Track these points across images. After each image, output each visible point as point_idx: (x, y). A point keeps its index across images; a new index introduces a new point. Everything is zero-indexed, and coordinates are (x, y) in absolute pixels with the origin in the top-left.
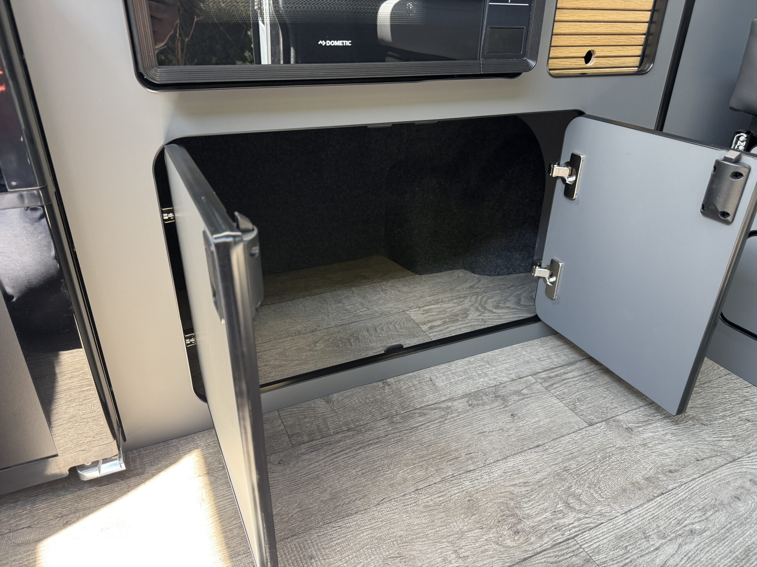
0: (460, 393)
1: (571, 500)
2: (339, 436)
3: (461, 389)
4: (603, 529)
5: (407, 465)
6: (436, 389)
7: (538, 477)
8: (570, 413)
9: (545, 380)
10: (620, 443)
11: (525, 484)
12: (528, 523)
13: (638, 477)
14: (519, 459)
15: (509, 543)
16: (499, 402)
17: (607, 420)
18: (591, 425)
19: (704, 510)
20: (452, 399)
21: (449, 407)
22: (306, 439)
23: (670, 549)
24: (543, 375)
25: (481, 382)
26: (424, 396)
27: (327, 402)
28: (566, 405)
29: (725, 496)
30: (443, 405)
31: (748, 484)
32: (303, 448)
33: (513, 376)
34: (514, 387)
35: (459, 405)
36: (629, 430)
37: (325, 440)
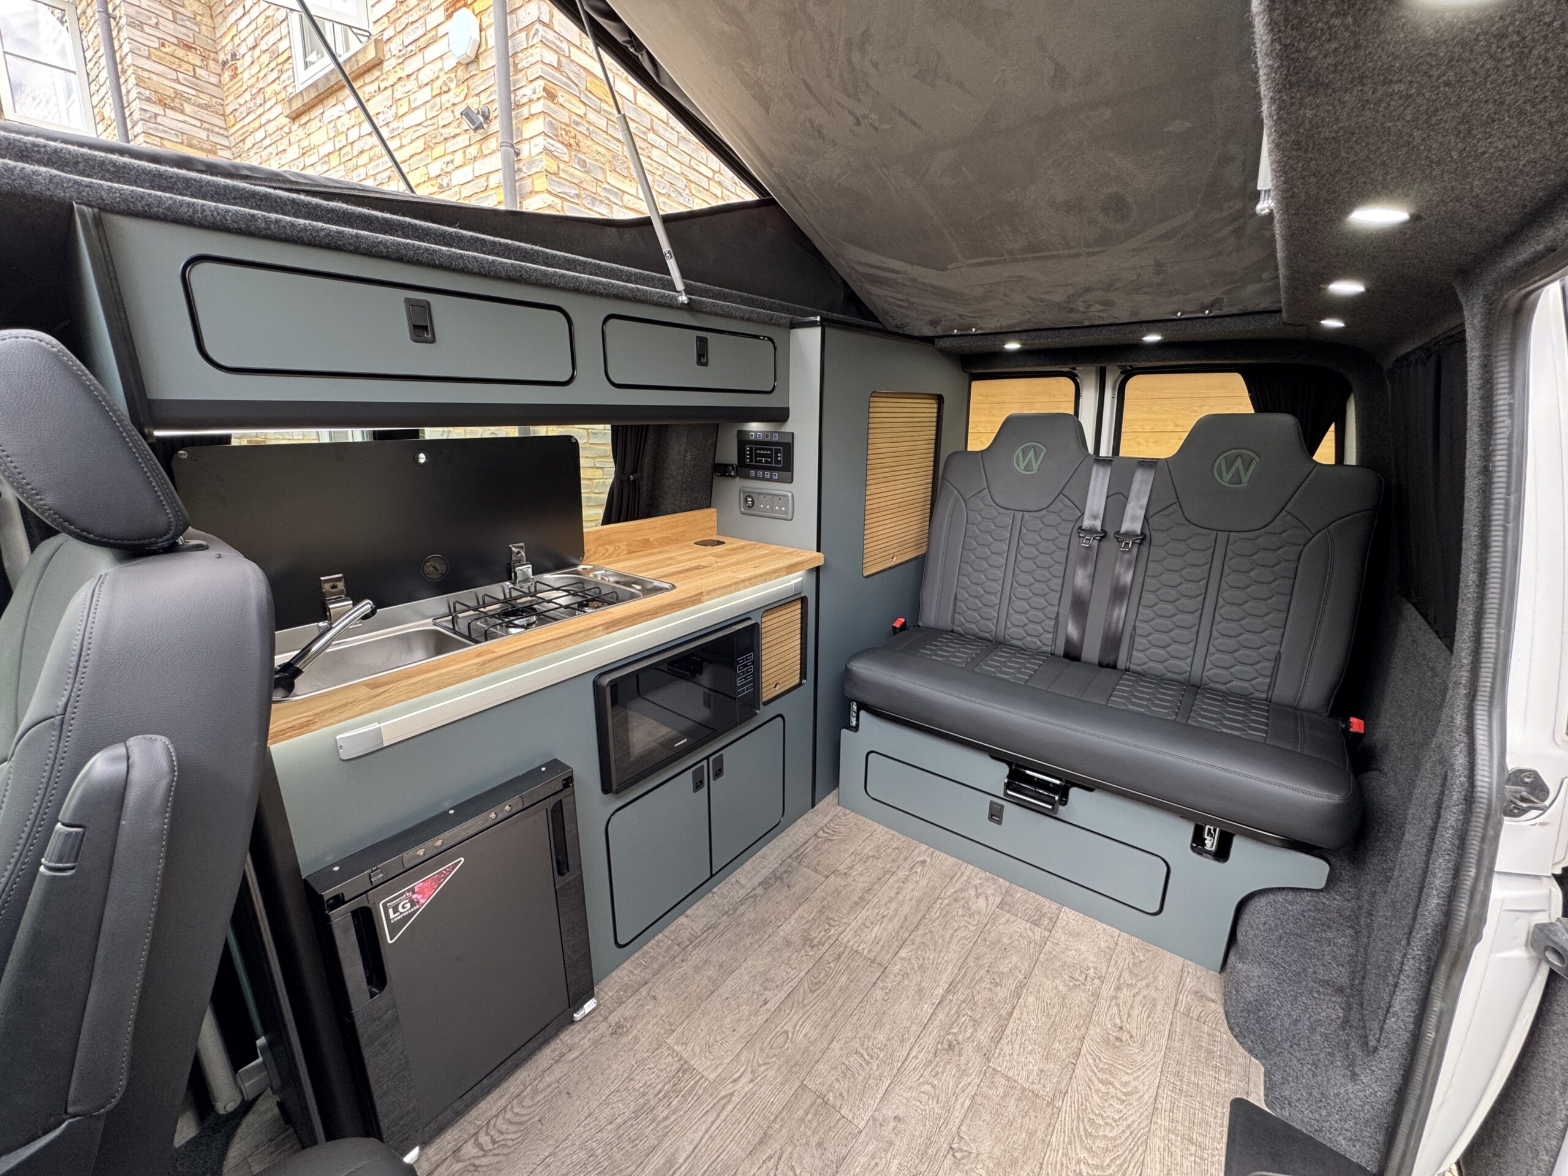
0: (757, 883)
1: (831, 922)
2: (705, 935)
3: (756, 881)
4: (848, 930)
5: (748, 935)
6: (742, 887)
7: (812, 916)
8: (816, 874)
9: (797, 858)
10: (843, 883)
11: (808, 922)
12: (815, 942)
13: (856, 899)
14: (800, 909)
15: (811, 953)
16: (779, 881)
17: (833, 872)
18: (827, 877)
19: (886, 904)
20: (754, 889)
21: (755, 895)
22: (688, 943)
23: (876, 928)
24: (795, 855)
25: (765, 872)
26: (738, 892)
27: (687, 917)
28: (812, 870)
29: (893, 894)
30: (751, 894)
31: (901, 885)
32: (690, 948)
33: (780, 862)
34: (782, 869)
35: (759, 891)
36: (845, 874)
37: (699, 939)
